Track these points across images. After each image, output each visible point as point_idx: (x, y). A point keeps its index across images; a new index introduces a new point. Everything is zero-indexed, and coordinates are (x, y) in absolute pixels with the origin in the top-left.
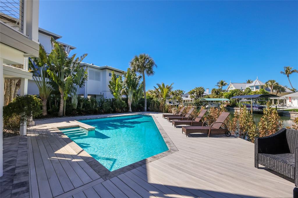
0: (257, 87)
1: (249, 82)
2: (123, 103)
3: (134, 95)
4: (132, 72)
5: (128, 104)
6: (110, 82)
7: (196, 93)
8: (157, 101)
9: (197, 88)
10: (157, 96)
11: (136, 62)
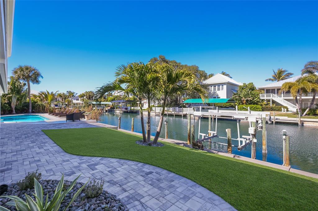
2: (6, 107)
3: (18, 100)
4: (17, 80)
5: (11, 107)
7: (86, 96)
8: (42, 105)
9: (87, 91)
10: (41, 100)
11: (21, 72)
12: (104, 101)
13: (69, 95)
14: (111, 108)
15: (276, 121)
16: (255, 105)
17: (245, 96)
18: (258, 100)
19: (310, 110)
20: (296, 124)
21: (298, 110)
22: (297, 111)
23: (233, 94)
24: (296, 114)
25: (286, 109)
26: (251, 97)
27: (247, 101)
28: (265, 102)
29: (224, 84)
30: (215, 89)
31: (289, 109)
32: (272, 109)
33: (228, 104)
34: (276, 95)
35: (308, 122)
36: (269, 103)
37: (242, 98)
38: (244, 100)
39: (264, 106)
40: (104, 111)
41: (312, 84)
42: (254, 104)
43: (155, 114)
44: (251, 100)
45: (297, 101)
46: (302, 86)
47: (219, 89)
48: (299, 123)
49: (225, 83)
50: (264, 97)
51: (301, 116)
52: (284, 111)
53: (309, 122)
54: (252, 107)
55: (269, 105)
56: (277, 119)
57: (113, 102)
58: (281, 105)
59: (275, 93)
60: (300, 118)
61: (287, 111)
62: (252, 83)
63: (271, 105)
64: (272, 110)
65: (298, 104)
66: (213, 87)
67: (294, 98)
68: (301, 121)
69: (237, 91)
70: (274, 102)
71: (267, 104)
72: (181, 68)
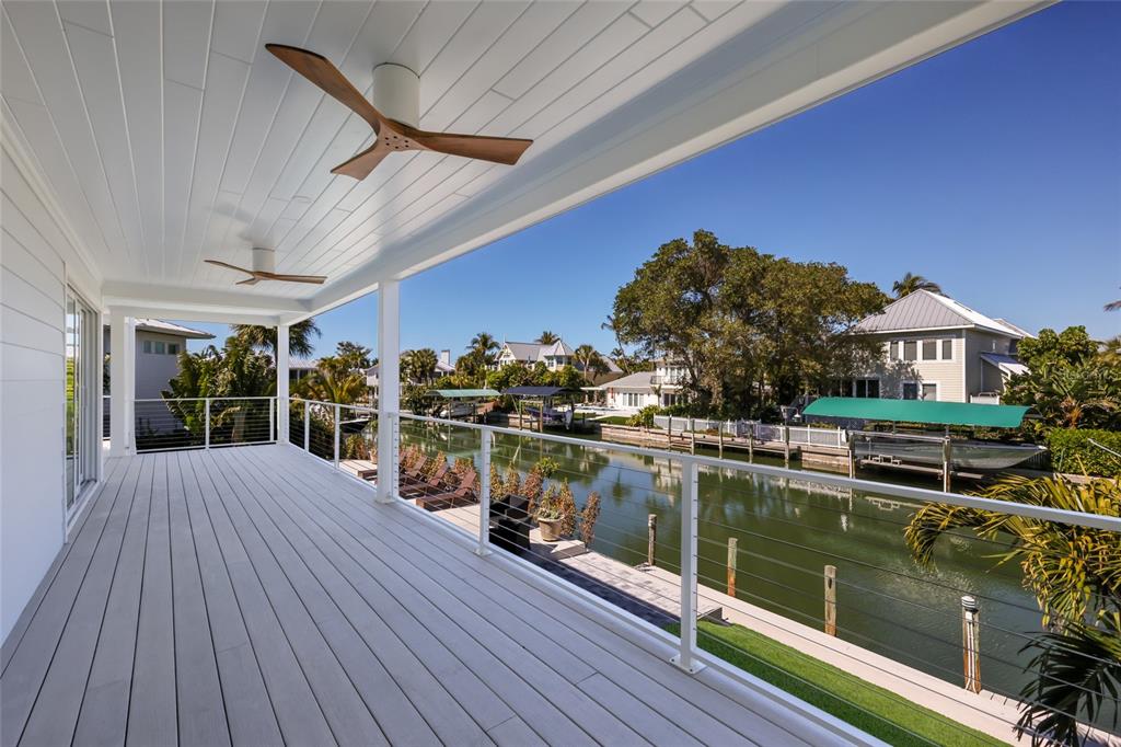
0: (559, 360)
1: (548, 340)
6: (173, 383)
9: (415, 351)
14: (494, 407)
17: (1080, 393)
26: (1108, 393)
29: (957, 333)
30: (911, 355)
38: (1070, 409)
43: (667, 440)
47: (929, 356)
49: (962, 329)
62: (1082, 329)
66: (901, 344)
72: (781, 276)
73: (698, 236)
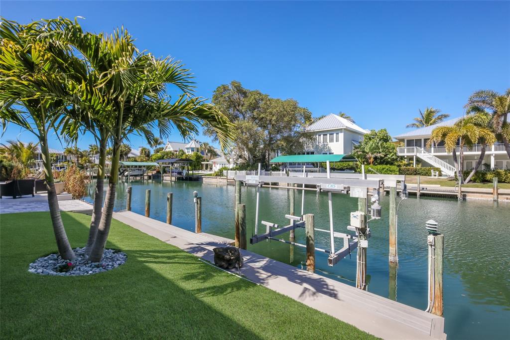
0: (193, 149)
12: (146, 161)
13: (90, 151)
14: (157, 172)
15: (421, 192)
16: (388, 165)
17: (373, 150)
18: (393, 157)
19: (477, 173)
20: (453, 198)
21: (458, 174)
22: (456, 176)
23: (353, 148)
24: (454, 180)
25: (437, 172)
26: (382, 151)
27: (376, 158)
28: (405, 162)
29: (340, 130)
30: (325, 140)
31: (442, 173)
32: (416, 173)
33: (345, 164)
34: (423, 149)
35: (473, 194)
36: (411, 162)
37: (368, 153)
38: (370, 158)
39: (403, 167)
40: (146, 178)
41: (481, 130)
42: (386, 164)
43: (226, 182)
44: (382, 158)
45: (456, 158)
46: (463, 132)
47: (331, 140)
48: (459, 196)
49: (342, 129)
50: (404, 152)
51: (462, 183)
52: (435, 176)
53: (475, 194)
54: (383, 169)
55: (412, 165)
56: (423, 189)
57: (161, 162)
58: (431, 166)
59: (420, 146)
60: (461, 186)
61: (440, 175)
62: (385, 130)
63: (414, 166)
64: (415, 175)
65: (457, 163)
66: (322, 136)
67: (452, 154)
68: (462, 192)
69: (360, 143)
70: (419, 161)
71: (409, 165)
72: (268, 103)
73: (233, 83)
